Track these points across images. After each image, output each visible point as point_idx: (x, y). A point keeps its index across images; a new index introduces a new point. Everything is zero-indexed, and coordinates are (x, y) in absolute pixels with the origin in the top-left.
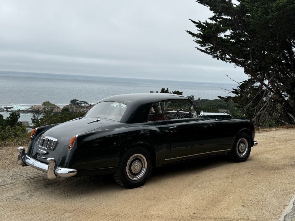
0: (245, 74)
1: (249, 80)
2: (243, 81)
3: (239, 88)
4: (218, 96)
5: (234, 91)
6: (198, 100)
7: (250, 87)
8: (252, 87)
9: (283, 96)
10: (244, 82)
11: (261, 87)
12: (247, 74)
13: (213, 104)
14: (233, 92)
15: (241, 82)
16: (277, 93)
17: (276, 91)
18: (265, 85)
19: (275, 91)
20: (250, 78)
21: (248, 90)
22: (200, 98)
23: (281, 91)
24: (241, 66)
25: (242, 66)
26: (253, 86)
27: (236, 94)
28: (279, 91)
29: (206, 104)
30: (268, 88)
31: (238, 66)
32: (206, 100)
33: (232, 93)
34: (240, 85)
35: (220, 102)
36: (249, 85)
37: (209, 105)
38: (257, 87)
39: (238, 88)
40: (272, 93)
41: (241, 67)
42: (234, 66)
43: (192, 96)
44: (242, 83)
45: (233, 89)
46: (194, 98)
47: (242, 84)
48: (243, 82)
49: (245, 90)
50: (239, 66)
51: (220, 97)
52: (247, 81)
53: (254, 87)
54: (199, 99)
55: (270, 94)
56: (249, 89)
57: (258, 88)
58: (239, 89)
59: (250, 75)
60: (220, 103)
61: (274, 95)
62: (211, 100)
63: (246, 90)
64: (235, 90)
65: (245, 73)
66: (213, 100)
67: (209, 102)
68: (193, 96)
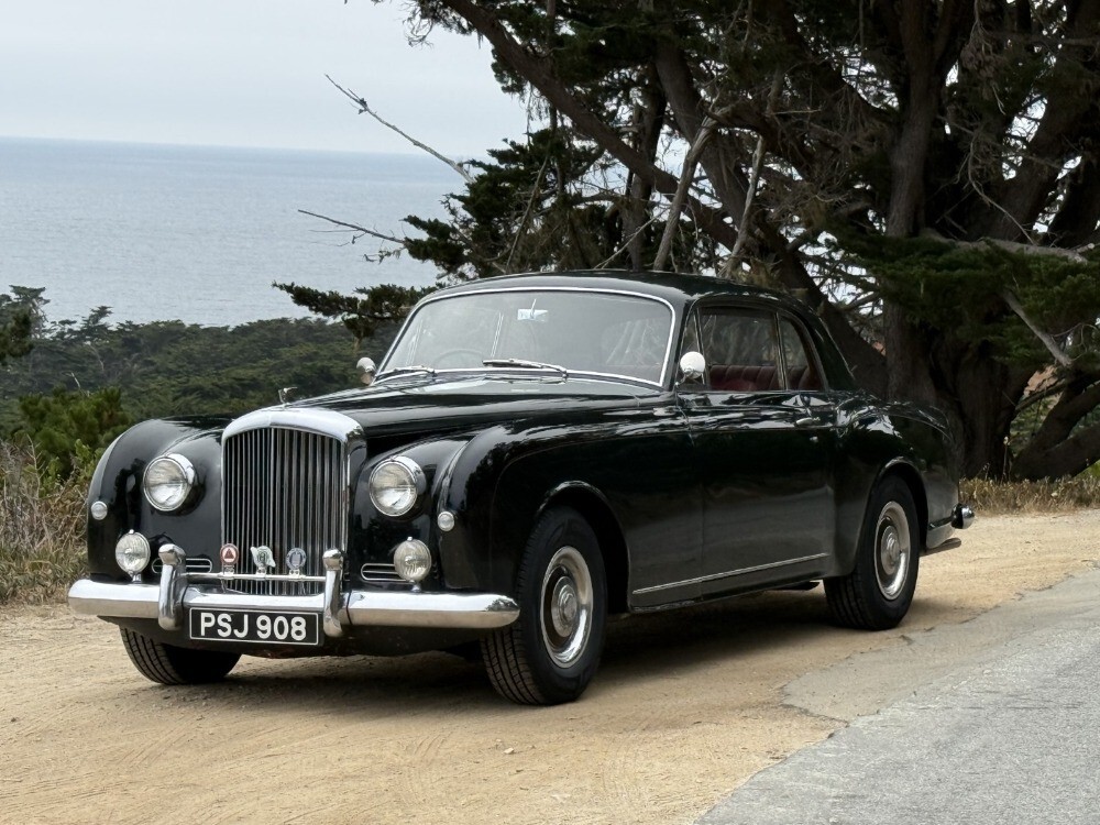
0: (506, 90)
1: (540, 137)
2: (493, 153)
3: (464, 214)
4: (289, 289)
5: (423, 236)
6: (82, 334)
7: (547, 204)
8: (568, 201)
9: (812, 269)
10: (501, 156)
11: (636, 201)
12: (517, 88)
13: (241, 372)
14: (418, 250)
15: (474, 163)
16: (764, 251)
17: (750, 232)
18: (667, 183)
19: (742, 236)
20: (543, 124)
21: (538, 223)
22: (103, 312)
23: (793, 233)
24: (464, 23)
25: (471, 29)
26: (572, 188)
27: (438, 261)
28: (772, 230)
29: (170, 373)
30: (687, 203)
31: (439, 27)
32: (169, 335)
33: (405, 252)
34: (472, 187)
35: (311, 348)
36: (544, 185)
37: (196, 381)
38: (607, 204)
39: (453, 212)
40: (722, 251)
41: (464, 31)
42: (408, 26)
43: (17, 290)
44: (482, 172)
45: (414, 221)
46: (43, 309)
47: (481, 179)
48: (494, 162)
49: (515, 229)
50: (448, 26)
51: (302, 296)
52: (520, 148)
53: (579, 198)
54: (94, 328)
55: (712, 260)
56: (546, 214)
57: (615, 213)
58: (466, 223)
59: (544, 104)
60: (309, 358)
61: (737, 265)
62: (217, 334)
63: (523, 230)
64: (433, 227)
65: (499, 85)
66: (242, 331)
67: (196, 347)
68: (31, 295)
